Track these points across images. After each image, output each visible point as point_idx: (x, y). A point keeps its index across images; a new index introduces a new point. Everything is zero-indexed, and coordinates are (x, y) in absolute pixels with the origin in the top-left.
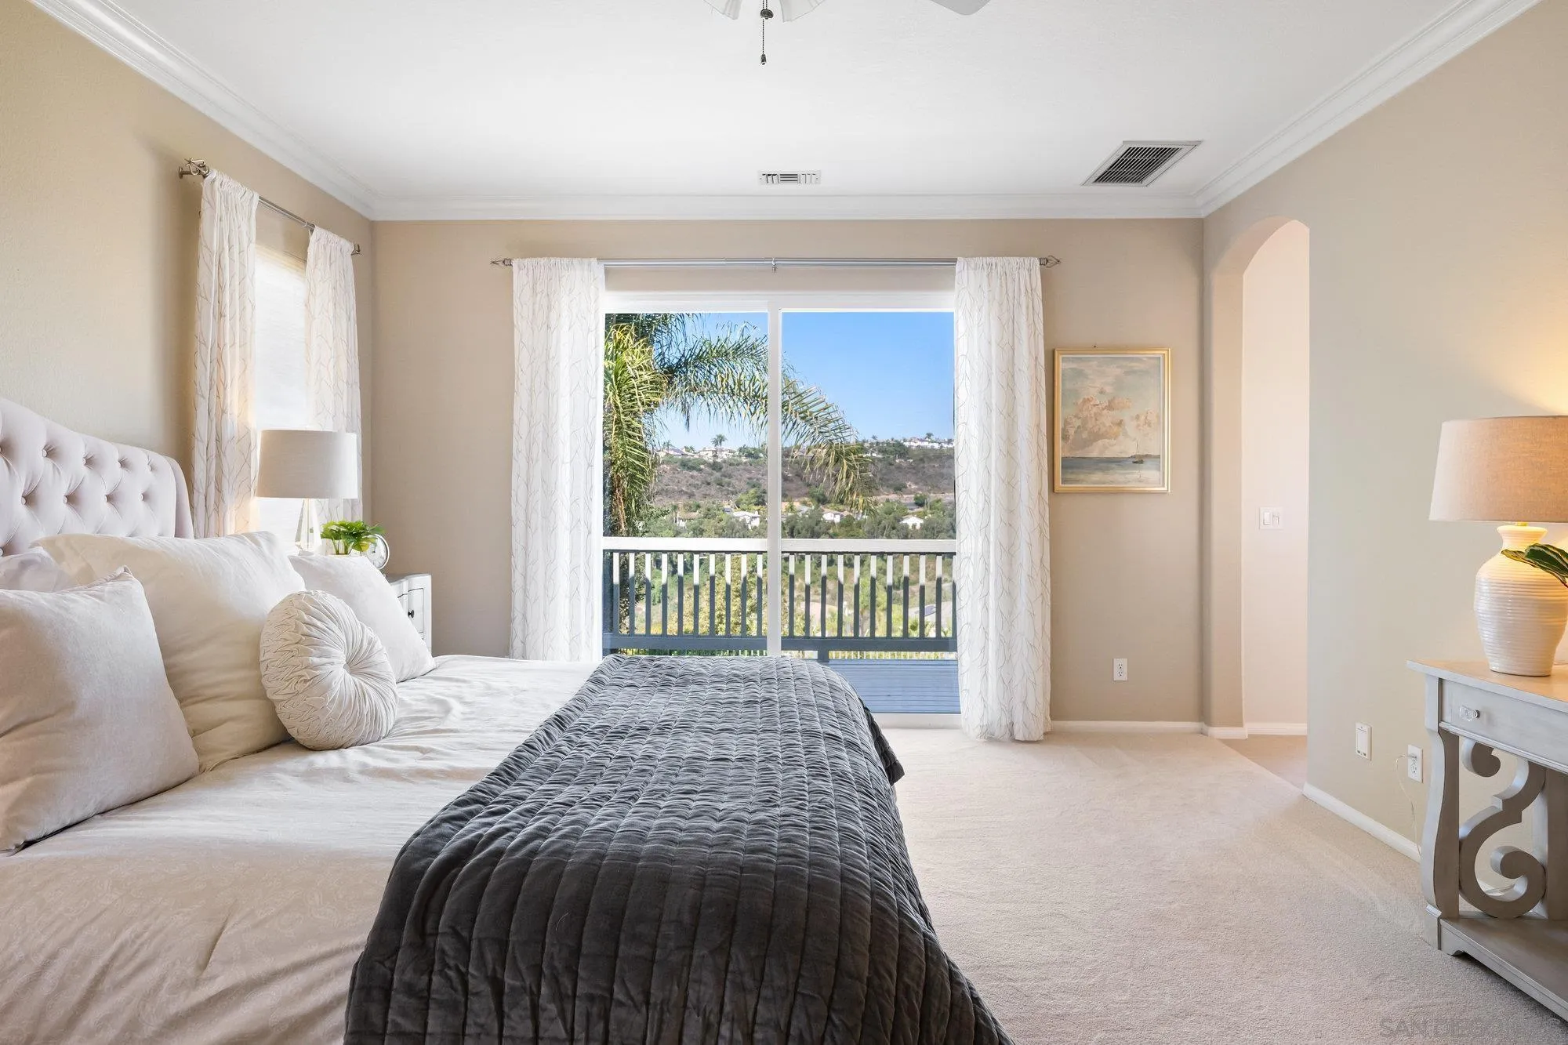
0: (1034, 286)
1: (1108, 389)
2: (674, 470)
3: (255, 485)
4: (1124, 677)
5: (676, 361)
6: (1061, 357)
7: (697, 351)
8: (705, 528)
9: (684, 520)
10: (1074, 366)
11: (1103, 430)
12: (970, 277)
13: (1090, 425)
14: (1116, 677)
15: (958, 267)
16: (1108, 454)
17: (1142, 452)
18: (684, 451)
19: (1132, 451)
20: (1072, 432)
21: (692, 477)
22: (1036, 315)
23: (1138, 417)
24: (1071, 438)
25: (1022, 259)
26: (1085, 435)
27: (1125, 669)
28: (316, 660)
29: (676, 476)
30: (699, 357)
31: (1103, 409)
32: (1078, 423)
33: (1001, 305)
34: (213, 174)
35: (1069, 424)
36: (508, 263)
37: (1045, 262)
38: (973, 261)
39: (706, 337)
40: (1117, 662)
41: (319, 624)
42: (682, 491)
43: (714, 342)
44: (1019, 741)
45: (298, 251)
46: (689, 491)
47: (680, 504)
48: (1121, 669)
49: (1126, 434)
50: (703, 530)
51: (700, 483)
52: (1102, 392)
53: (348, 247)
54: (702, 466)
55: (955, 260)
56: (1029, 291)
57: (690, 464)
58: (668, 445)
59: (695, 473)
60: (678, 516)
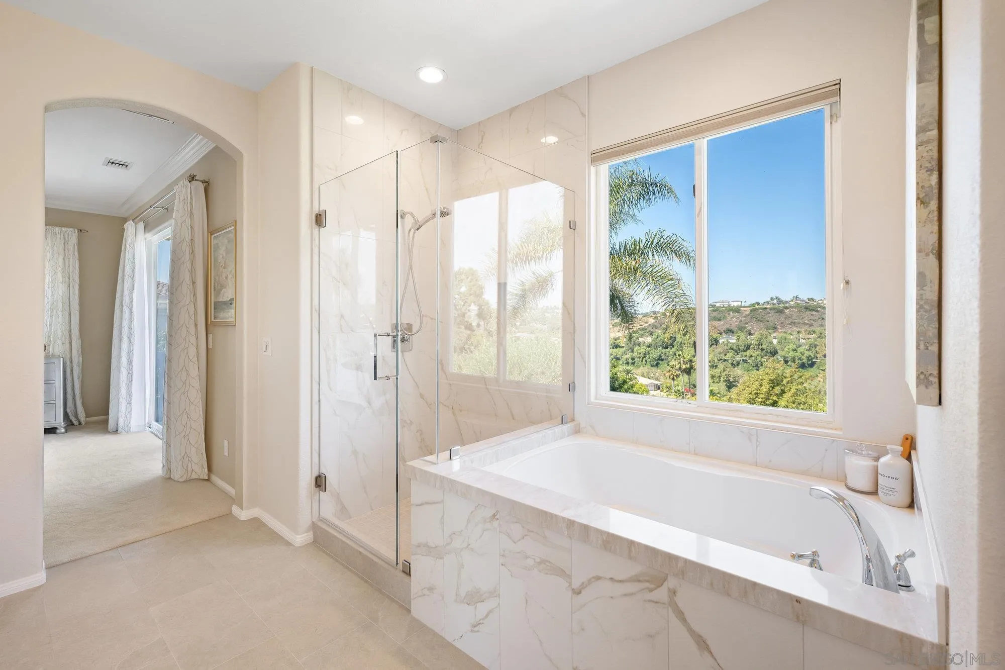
1: (224, 255)
2: (800, 311)
6: (213, 237)
8: (818, 344)
9: (804, 339)
10: (217, 241)
11: (223, 283)
13: (220, 280)
14: (225, 453)
16: (224, 299)
18: (807, 300)
20: (216, 285)
21: (812, 315)
23: (231, 272)
24: (216, 289)
26: (219, 286)
29: (801, 314)
31: (223, 269)
32: (217, 278)
35: (215, 280)
42: (805, 323)
46: (809, 323)
47: (803, 330)
49: (228, 284)
50: (817, 345)
51: (817, 318)
54: (819, 309)
57: (811, 308)
58: (796, 297)
59: (814, 313)
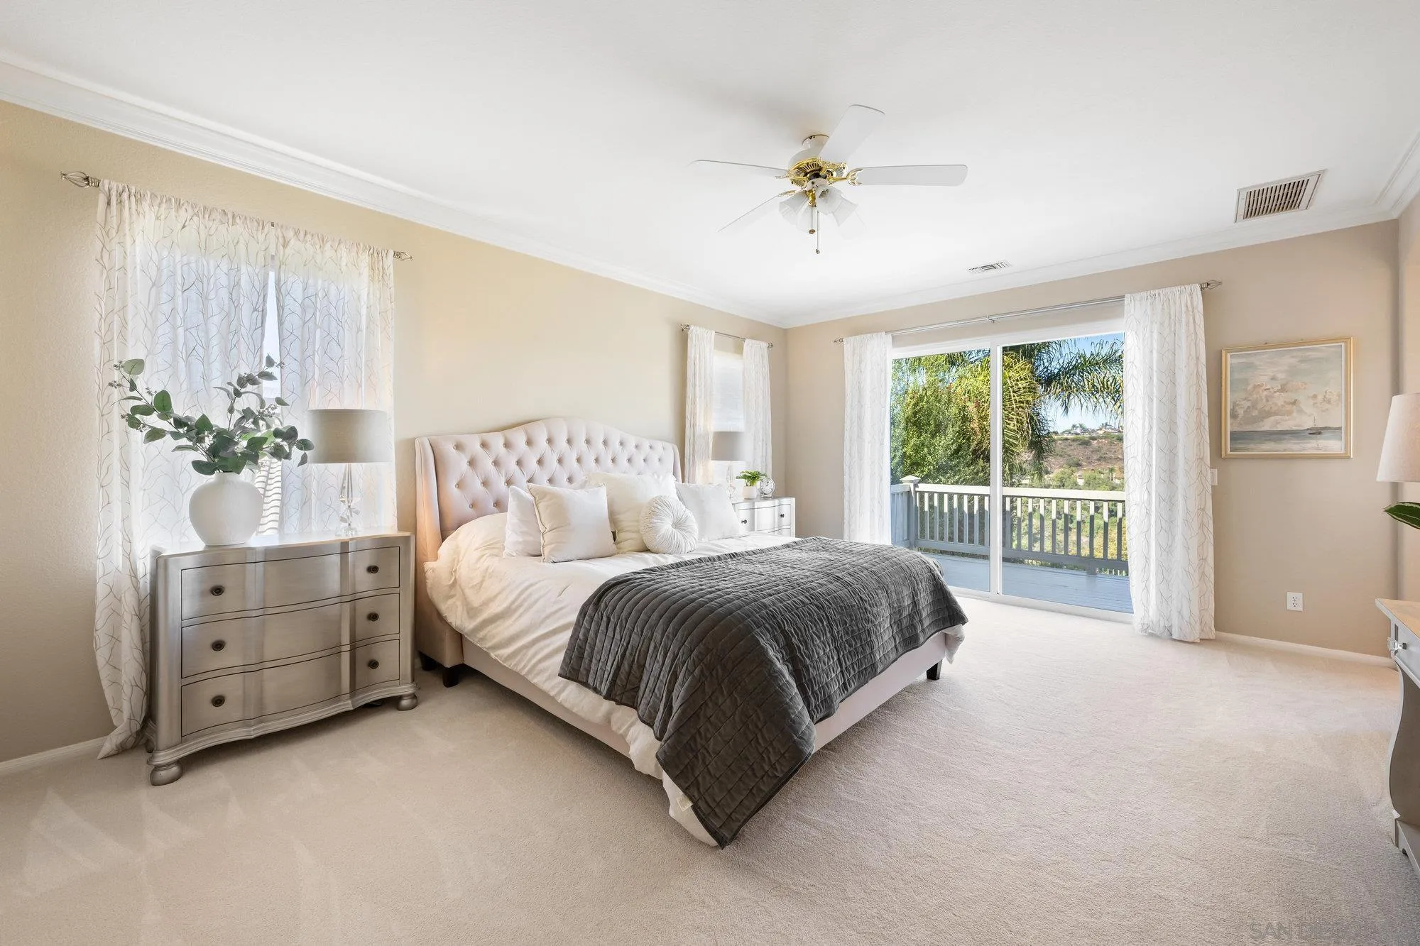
0: (1195, 304)
1: (1280, 376)
2: (1111, 443)
3: (710, 456)
4: (1300, 608)
5: (1056, 371)
6: (1229, 355)
7: (1074, 363)
10: (1244, 360)
11: (1274, 409)
12: (1135, 307)
13: (1260, 406)
14: (1290, 607)
15: (1127, 301)
16: (1280, 428)
17: (1320, 425)
19: (1308, 423)
20: (1241, 412)
22: (1197, 327)
23: (1315, 397)
24: (1240, 416)
25: (1183, 287)
26: (1255, 413)
27: (1300, 602)
28: (655, 521)
30: (1075, 367)
31: (1275, 392)
32: (1247, 404)
33: (1162, 324)
34: (692, 328)
35: (1238, 405)
36: (841, 340)
37: (1206, 287)
38: (1138, 296)
39: (1081, 352)
40: (1290, 595)
41: (660, 507)
43: (1088, 355)
44: (1175, 640)
45: (739, 350)
48: (1294, 600)
49: (1301, 411)
52: (1273, 378)
53: (765, 345)
55: (1124, 297)
56: (1190, 309)
60: (1114, 476)
